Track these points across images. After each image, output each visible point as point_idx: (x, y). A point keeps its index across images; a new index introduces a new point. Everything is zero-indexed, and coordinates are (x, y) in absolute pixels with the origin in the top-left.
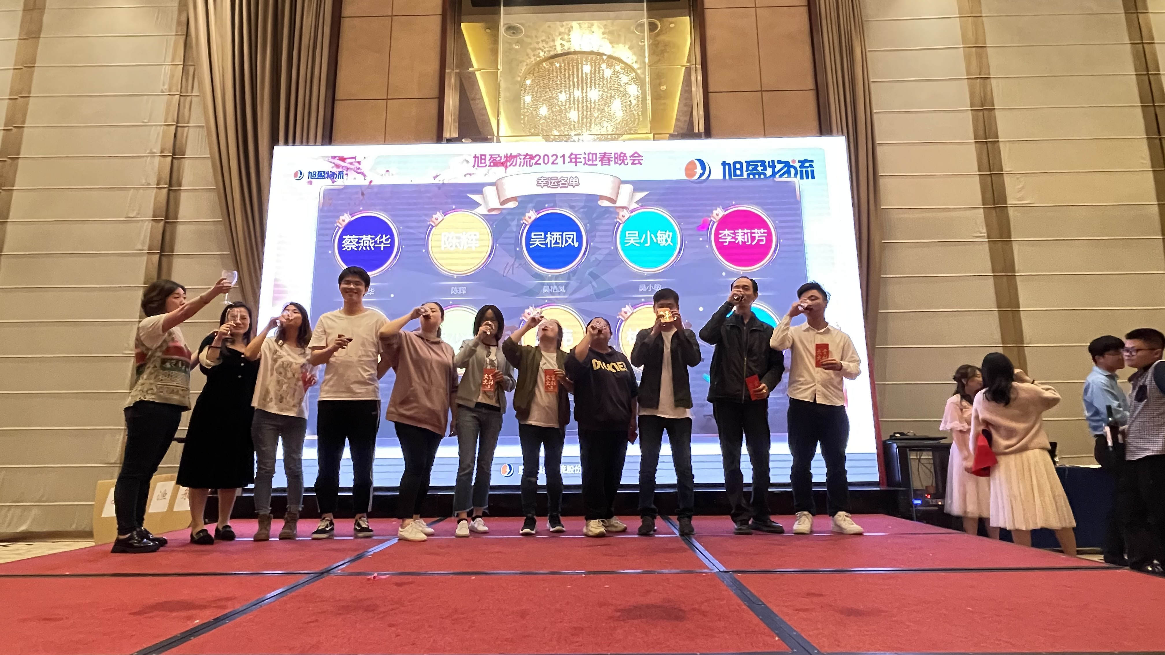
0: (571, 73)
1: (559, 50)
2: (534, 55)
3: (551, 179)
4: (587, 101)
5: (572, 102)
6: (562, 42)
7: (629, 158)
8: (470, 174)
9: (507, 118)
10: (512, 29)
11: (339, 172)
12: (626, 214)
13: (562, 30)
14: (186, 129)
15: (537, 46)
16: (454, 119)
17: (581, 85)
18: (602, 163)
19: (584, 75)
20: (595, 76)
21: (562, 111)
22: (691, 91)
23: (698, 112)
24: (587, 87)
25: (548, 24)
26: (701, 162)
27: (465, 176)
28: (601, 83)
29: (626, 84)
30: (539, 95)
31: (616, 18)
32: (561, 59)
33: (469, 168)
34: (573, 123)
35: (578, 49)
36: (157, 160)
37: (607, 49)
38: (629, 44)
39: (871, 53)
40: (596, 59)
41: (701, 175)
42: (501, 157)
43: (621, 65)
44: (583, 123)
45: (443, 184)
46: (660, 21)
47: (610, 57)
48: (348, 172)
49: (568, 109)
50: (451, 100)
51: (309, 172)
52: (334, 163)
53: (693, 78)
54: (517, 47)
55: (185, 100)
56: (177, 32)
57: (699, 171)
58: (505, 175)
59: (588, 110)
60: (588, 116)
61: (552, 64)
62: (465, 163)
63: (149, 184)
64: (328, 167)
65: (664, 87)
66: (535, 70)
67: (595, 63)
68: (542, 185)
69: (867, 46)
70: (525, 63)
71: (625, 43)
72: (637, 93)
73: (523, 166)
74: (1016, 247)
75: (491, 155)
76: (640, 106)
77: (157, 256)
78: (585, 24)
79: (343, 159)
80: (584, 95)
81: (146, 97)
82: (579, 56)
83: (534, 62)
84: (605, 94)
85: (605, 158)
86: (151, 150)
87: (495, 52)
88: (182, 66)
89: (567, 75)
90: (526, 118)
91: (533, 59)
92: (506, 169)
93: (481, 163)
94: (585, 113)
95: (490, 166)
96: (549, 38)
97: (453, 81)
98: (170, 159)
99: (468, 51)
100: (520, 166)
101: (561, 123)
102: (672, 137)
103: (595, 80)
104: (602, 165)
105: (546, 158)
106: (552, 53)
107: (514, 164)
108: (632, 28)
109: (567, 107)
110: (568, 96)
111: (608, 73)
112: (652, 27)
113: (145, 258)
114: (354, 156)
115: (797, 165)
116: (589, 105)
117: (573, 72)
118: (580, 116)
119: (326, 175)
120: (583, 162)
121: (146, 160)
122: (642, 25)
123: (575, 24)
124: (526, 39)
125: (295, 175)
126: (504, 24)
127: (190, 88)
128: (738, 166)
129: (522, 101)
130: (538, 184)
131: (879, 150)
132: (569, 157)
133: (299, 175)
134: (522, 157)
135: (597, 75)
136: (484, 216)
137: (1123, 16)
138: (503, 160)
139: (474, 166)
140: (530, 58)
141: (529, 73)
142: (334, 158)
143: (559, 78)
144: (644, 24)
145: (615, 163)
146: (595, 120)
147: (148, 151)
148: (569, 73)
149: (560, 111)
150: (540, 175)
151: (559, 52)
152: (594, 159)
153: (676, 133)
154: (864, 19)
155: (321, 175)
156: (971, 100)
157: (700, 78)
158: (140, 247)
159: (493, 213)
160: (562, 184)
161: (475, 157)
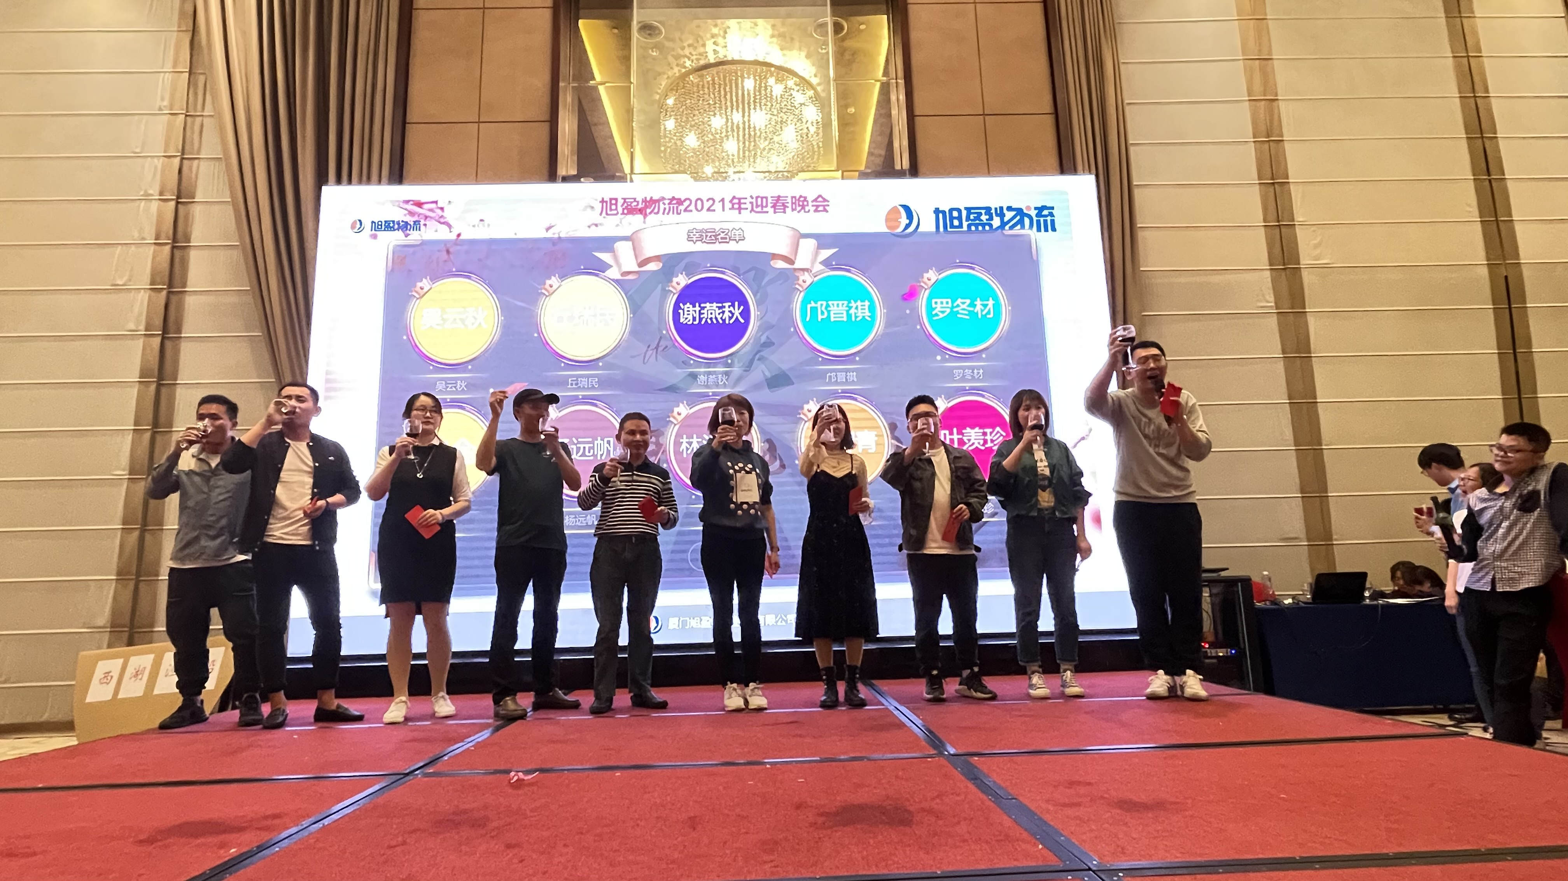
0: (728, 89)
1: (712, 59)
2: (677, 65)
3: (707, 232)
4: (749, 127)
5: (729, 129)
6: (715, 47)
7: (810, 204)
8: (596, 225)
9: (642, 150)
10: (647, 29)
11: (415, 222)
12: (807, 278)
13: (715, 31)
14: (196, 162)
15: (681, 52)
16: (572, 151)
17: (741, 106)
18: (775, 209)
19: (746, 93)
20: (760, 94)
21: (717, 141)
22: (890, 115)
23: (901, 143)
24: (749, 109)
25: (696, 22)
26: (907, 209)
27: (589, 227)
28: (768, 103)
29: (801, 105)
30: (684, 119)
31: (789, 16)
32: (714, 70)
33: (594, 216)
34: (731, 157)
35: (737, 58)
36: (154, 206)
37: (776, 57)
38: (806, 50)
39: (1125, 66)
40: (762, 71)
41: (908, 226)
42: (638, 202)
43: (795, 79)
44: (744, 156)
45: (560, 238)
46: (846, 21)
47: (780, 68)
48: (427, 223)
49: (725, 139)
50: (567, 126)
51: (373, 222)
52: (406, 209)
53: (893, 98)
54: (654, 54)
55: (193, 123)
56: (179, 27)
57: (904, 221)
58: (644, 226)
59: (752, 140)
60: (751, 148)
61: (702, 76)
62: (589, 210)
63: (143, 239)
64: (399, 215)
65: (852, 110)
66: (679, 85)
67: (760, 76)
68: (695, 239)
69: (1120, 56)
70: (666, 76)
71: (800, 49)
72: (817, 117)
73: (668, 214)
74: (1311, 321)
75: (625, 199)
76: (821, 135)
77: (159, 339)
78: (747, 23)
79: (419, 204)
80: (746, 119)
81: (136, 117)
82: (739, 67)
83: (677, 75)
84: (774, 118)
85: (779, 204)
86: (146, 191)
87: (626, 59)
88: (187, 75)
89: (723, 93)
90: (669, 150)
91: (676, 70)
92: (645, 218)
93: (611, 210)
94: (747, 143)
95: (623, 213)
96: (698, 42)
97: (569, 99)
98: (173, 203)
99: (588, 57)
100: (663, 213)
101: (715, 156)
102: (864, 175)
103: (760, 99)
104: (775, 212)
105: (699, 202)
106: (702, 62)
107: (656, 210)
108: (809, 28)
109: (723, 135)
110: (725, 120)
111: (778, 89)
112: (838, 28)
113: (140, 342)
114: (435, 200)
115: (1033, 213)
116: (752, 133)
117: (731, 88)
118: (741, 148)
119: (396, 226)
120: (750, 209)
121: (139, 206)
122: (823, 25)
123: (732, 23)
124: (667, 44)
125: (353, 226)
126: (639, 22)
127: (199, 107)
128: (955, 214)
129: (662, 127)
130: (689, 239)
131: (1136, 192)
132: (731, 201)
133: (358, 225)
134: (667, 202)
135: (763, 92)
136: (617, 281)
137: (1443, 21)
138: (640, 206)
139: (601, 214)
140: (672, 68)
141: (672, 90)
142: (407, 202)
143: (712, 96)
144: (827, 23)
145: (793, 210)
146: (761, 153)
147: (142, 193)
148: (725, 89)
149: (714, 140)
150: (691, 226)
151: (712, 61)
152: (764, 204)
153: (869, 171)
154: (1116, 21)
155: (389, 226)
156: (1254, 128)
157: (902, 97)
158: (132, 326)
159: (630, 277)
160: (722, 238)
161: (603, 201)
